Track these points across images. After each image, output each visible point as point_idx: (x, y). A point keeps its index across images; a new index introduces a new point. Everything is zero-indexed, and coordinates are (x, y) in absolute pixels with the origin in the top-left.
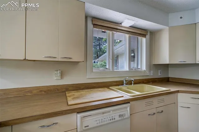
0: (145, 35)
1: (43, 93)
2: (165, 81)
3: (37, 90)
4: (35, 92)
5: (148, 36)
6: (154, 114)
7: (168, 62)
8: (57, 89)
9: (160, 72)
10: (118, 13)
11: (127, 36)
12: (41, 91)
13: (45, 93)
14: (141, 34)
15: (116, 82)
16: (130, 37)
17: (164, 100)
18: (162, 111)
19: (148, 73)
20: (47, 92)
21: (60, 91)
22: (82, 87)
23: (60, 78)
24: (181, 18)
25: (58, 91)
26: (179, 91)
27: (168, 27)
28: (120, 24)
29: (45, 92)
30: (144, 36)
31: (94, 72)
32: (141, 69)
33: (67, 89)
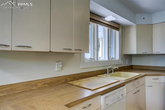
0: (119, 29)
1: (47, 85)
2: (130, 68)
3: (41, 83)
4: (40, 85)
5: (120, 30)
6: (136, 93)
7: (135, 53)
8: (59, 81)
9: (127, 61)
10: (110, 11)
11: (106, 28)
12: (45, 84)
13: (48, 86)
14: (116, 28)
15: (101, 71)
16: (108, 30)
17: (135, 84)
18: (139, 91)
19: (120, 62)
20: (50, 84)
21: (60, 83)
22: (78, 77)
23: (61, 70)
24: (144, 18)
25: (59, 82)
26: (146, 74)
27: (135, 24)
28: (104, 18)
31: (86, 62)
32: (115, 58)
33: (66, 80)
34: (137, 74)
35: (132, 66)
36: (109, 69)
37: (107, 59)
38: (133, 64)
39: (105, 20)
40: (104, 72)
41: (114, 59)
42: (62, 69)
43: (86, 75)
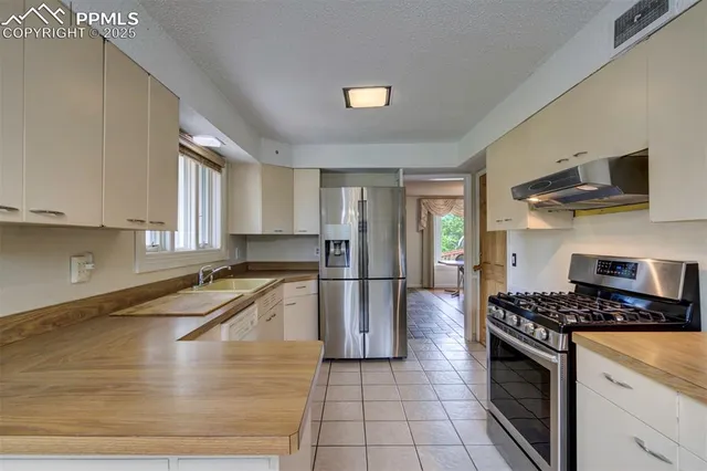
1: (50, 328)
2: (244, 270)
3: (36, 322)
4: (29, 328)
5: (224, 170)
6: (270, 319)
7: (258, 230)
11: (193, 164)
12: (44, 323)
13: (54, 328)
14: (216, 164)
15: (183, 278)
16: (197, 167)
18: (275, 315)
20: (58, 324)
21: (87, 317)
23: (87, 279)
24: (277, 152)
25: (82, 317)
26: (284, 279)
27: (260, 163)
28: (191, 136)
29: (54, 324)
30: (218, 167)
31: (148, 256)
32: (210, 244)
33: (101, 309)
34: (268, 280)
35: (247, 264)
36: (205, 273)
37: (193, 248)
38: (249, 260)
39: (192, 143)
40: (190, 282)
41: (208, 248)
42: (90, 277)
43: (150, 291)
